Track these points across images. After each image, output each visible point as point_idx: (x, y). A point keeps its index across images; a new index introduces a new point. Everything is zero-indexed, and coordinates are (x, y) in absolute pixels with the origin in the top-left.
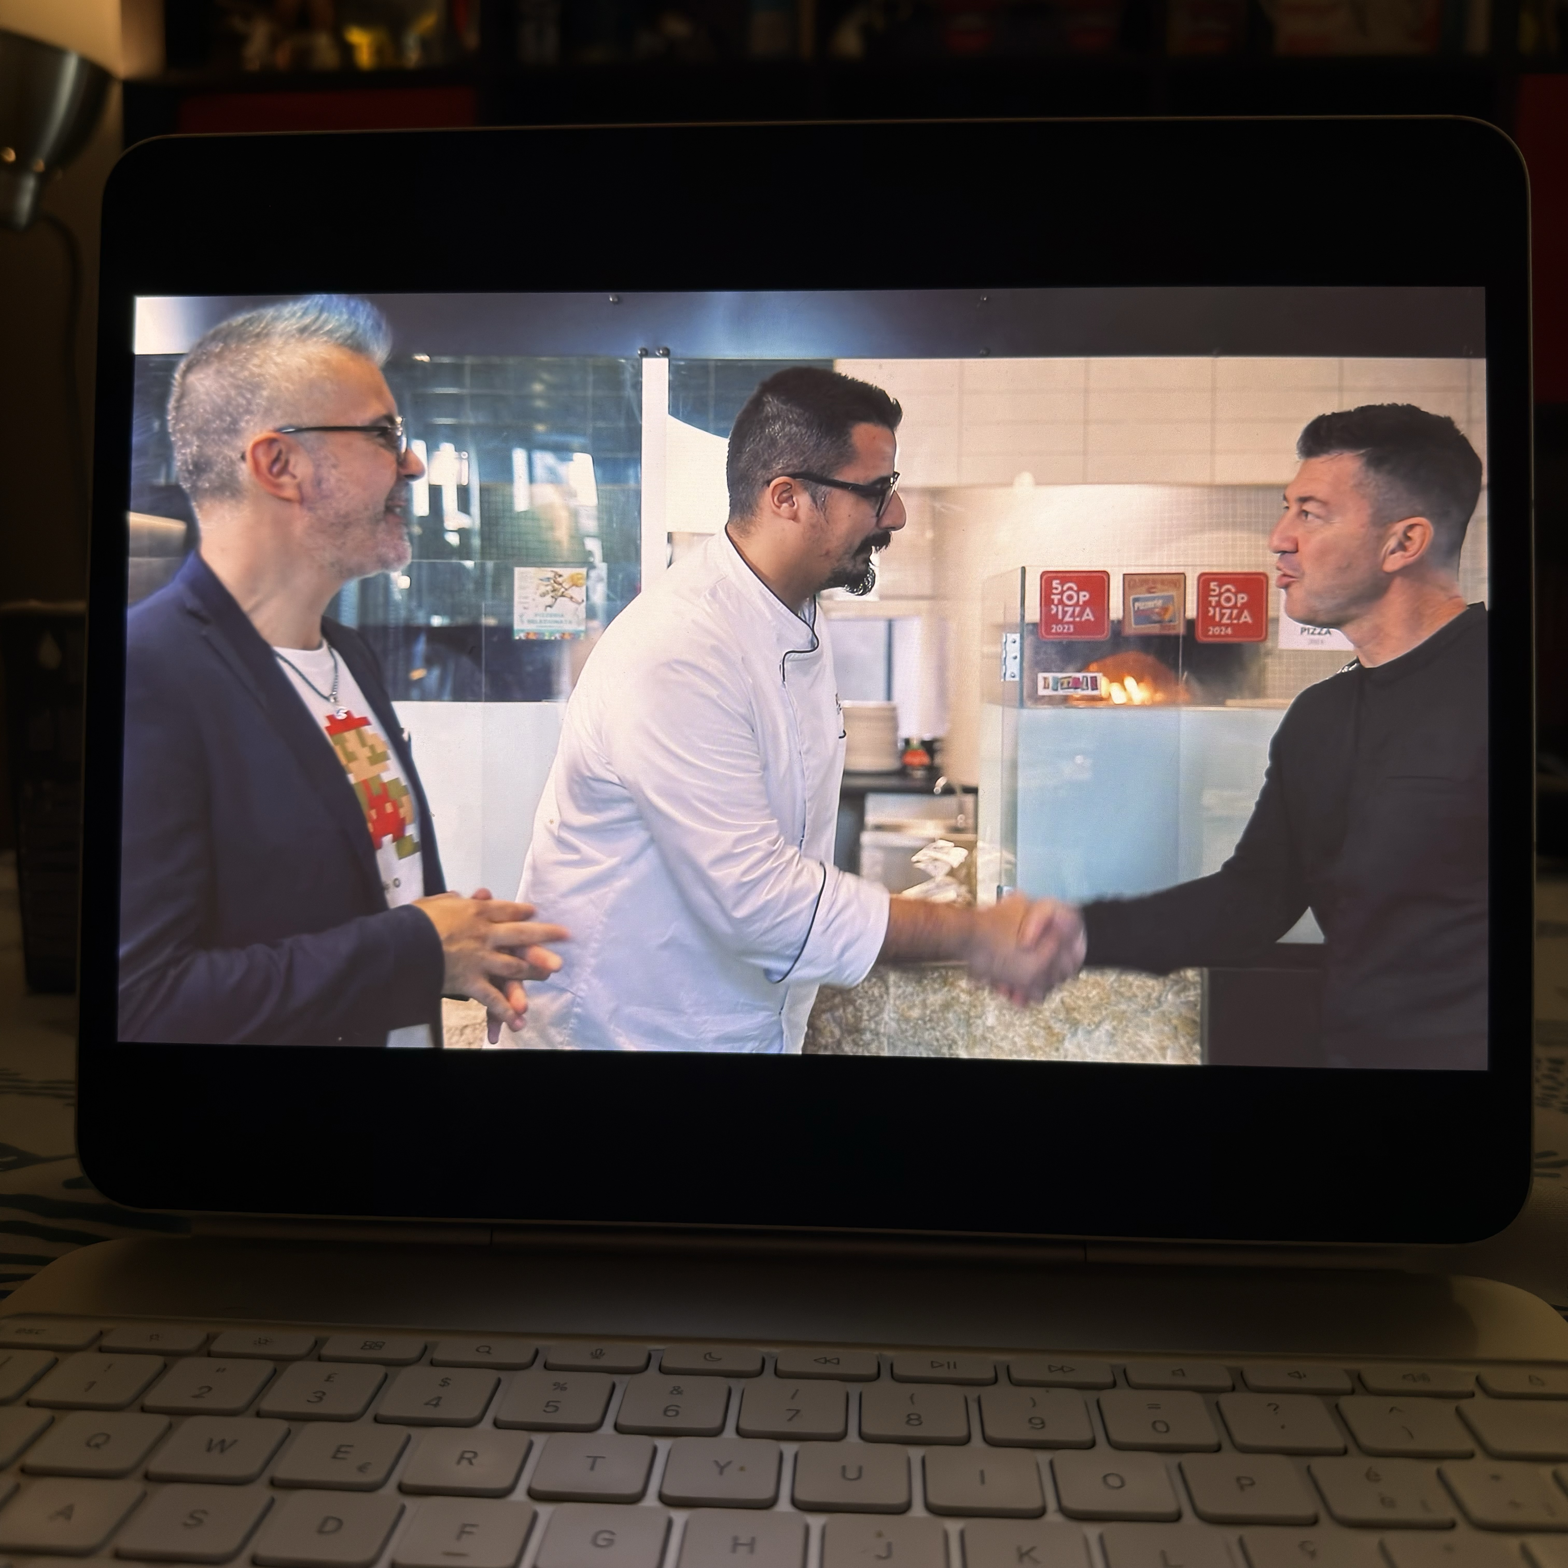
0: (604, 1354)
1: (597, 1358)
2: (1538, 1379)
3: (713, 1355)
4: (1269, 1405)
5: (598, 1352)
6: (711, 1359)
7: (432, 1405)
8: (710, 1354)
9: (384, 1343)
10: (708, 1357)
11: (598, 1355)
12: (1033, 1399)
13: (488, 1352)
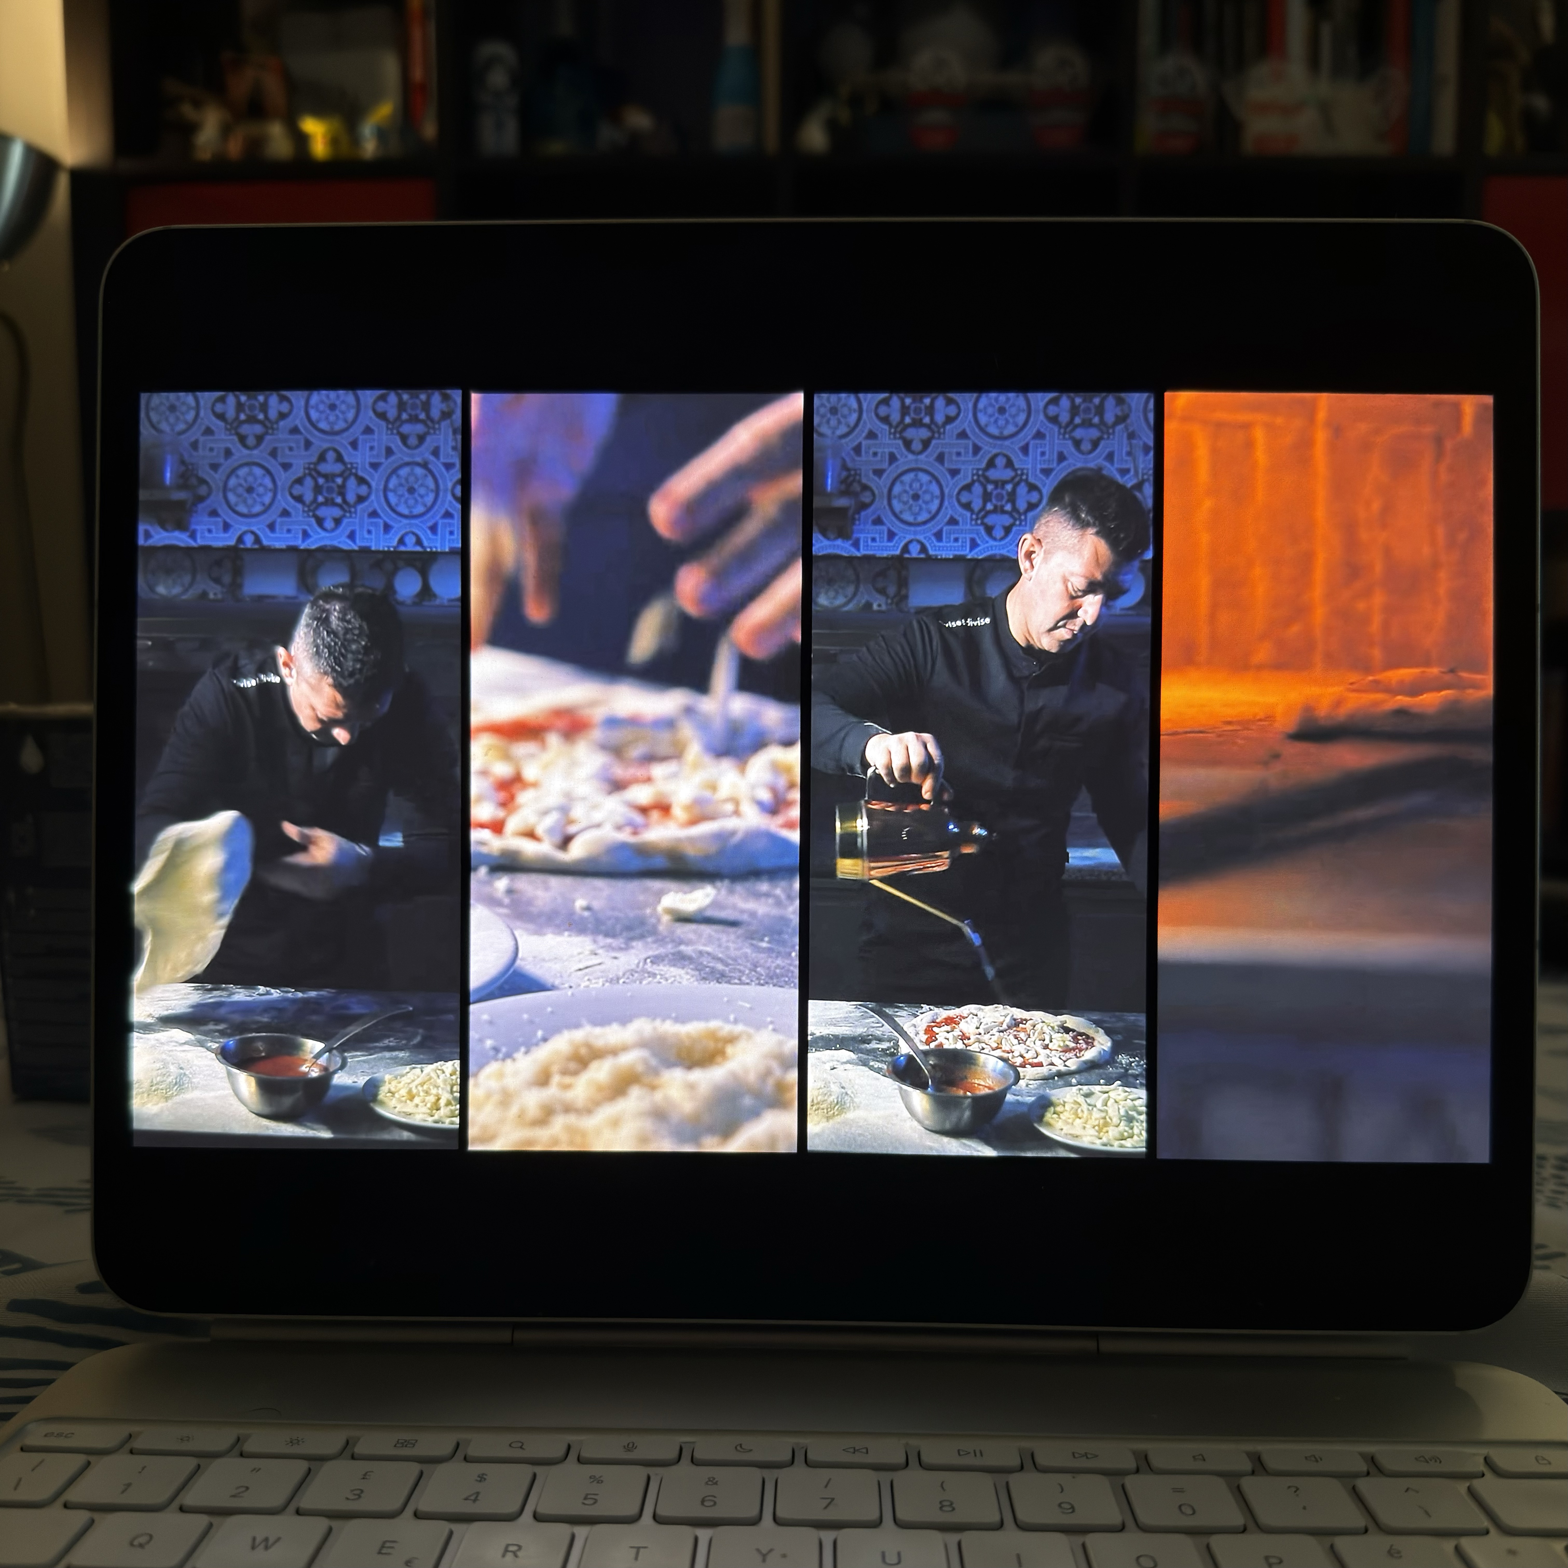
0: (636, 1447)
1: (629, 1451)
2: (1544, 1459)
3: (743, 1446)
4: (1289, 1487)
5: (631, 1446)
6: (742, 1450)
7: (471, 1500)
8: (741, 1445)
9: (417, 1441)
10: (739, 1448)
11: (630, 1447)
12: (1060, 1485)
13: (521, 1447)
